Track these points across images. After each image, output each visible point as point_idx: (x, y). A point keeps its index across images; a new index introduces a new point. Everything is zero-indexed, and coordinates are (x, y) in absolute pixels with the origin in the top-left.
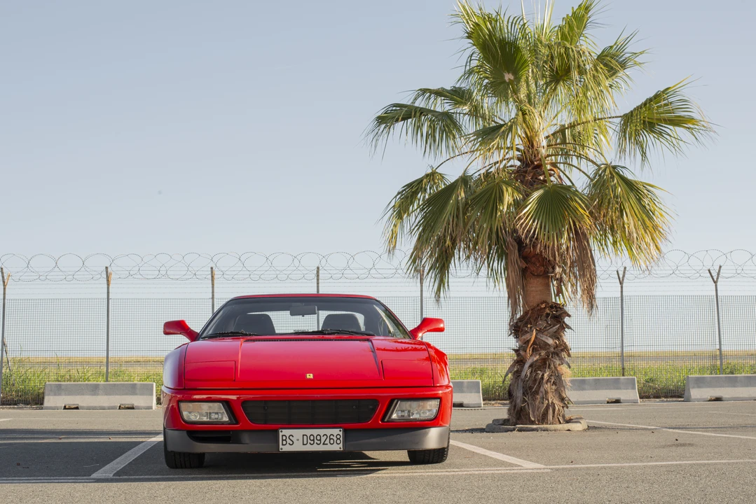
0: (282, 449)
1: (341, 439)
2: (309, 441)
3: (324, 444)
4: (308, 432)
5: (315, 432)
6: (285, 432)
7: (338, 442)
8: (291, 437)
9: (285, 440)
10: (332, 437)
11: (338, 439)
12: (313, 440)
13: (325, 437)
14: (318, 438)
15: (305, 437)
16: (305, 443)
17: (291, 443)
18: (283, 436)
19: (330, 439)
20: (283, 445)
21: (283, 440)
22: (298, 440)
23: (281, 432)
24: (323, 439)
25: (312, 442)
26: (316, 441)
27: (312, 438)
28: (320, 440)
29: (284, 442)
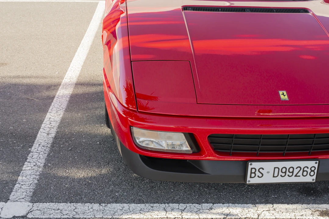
0: (249, 181)
1: (316, 171)
2: (280, 173)
3: (296, 176)
4: (281, 164)
5: (288, 164)
6: (255, 165)
7: (312, 173)
8: (261, 170)
9: (254, 173)
10: (306, 169)
11: (312, 171)
12: (285, 172)
13: (299, 169)
14: (291, 170)
15: (277, 170)
16: (276, 175)
17: (260, 175)
18: (252, 169)
19: (304, 171)
20: (251, 177)
21: (251, 173)
22: (268, 172)
23: (251, 164)
24: (296, 171)
25: (283, 174)
26: (288, 173)
27: (284, 170)
28: (293, 172)
29: (253, 175)
